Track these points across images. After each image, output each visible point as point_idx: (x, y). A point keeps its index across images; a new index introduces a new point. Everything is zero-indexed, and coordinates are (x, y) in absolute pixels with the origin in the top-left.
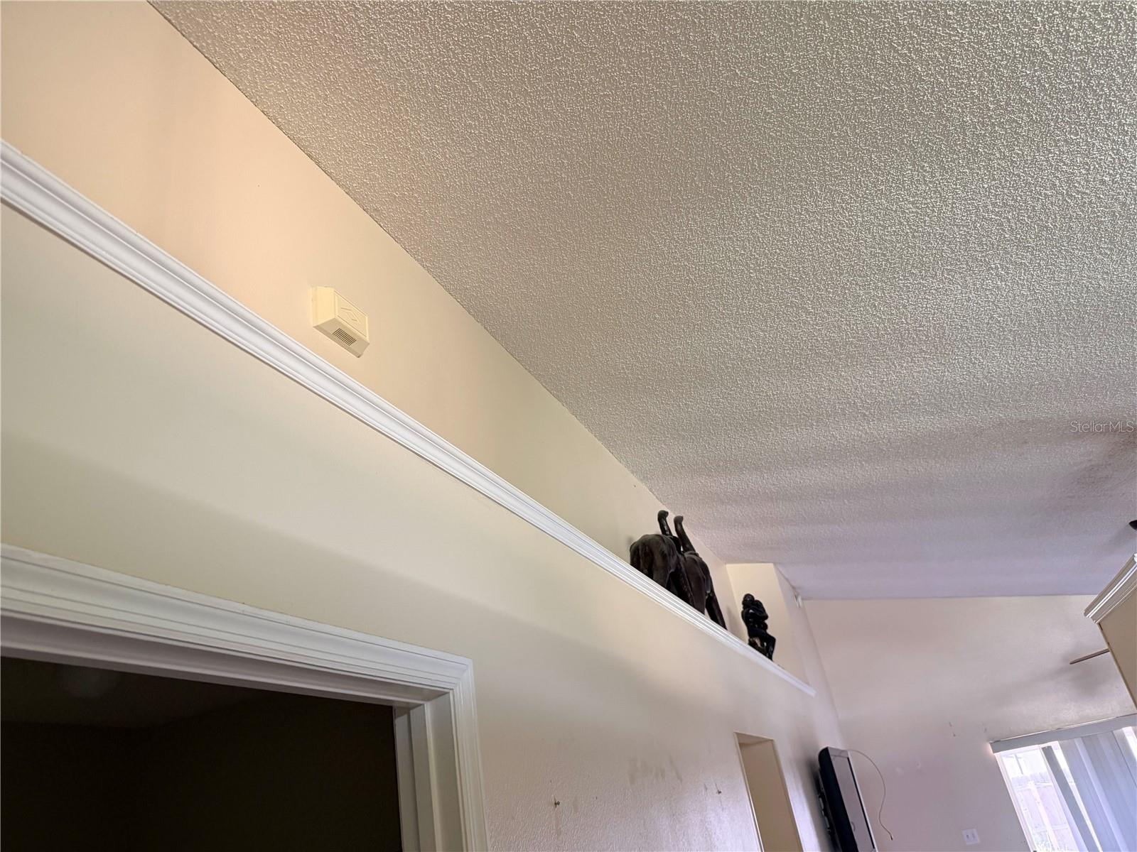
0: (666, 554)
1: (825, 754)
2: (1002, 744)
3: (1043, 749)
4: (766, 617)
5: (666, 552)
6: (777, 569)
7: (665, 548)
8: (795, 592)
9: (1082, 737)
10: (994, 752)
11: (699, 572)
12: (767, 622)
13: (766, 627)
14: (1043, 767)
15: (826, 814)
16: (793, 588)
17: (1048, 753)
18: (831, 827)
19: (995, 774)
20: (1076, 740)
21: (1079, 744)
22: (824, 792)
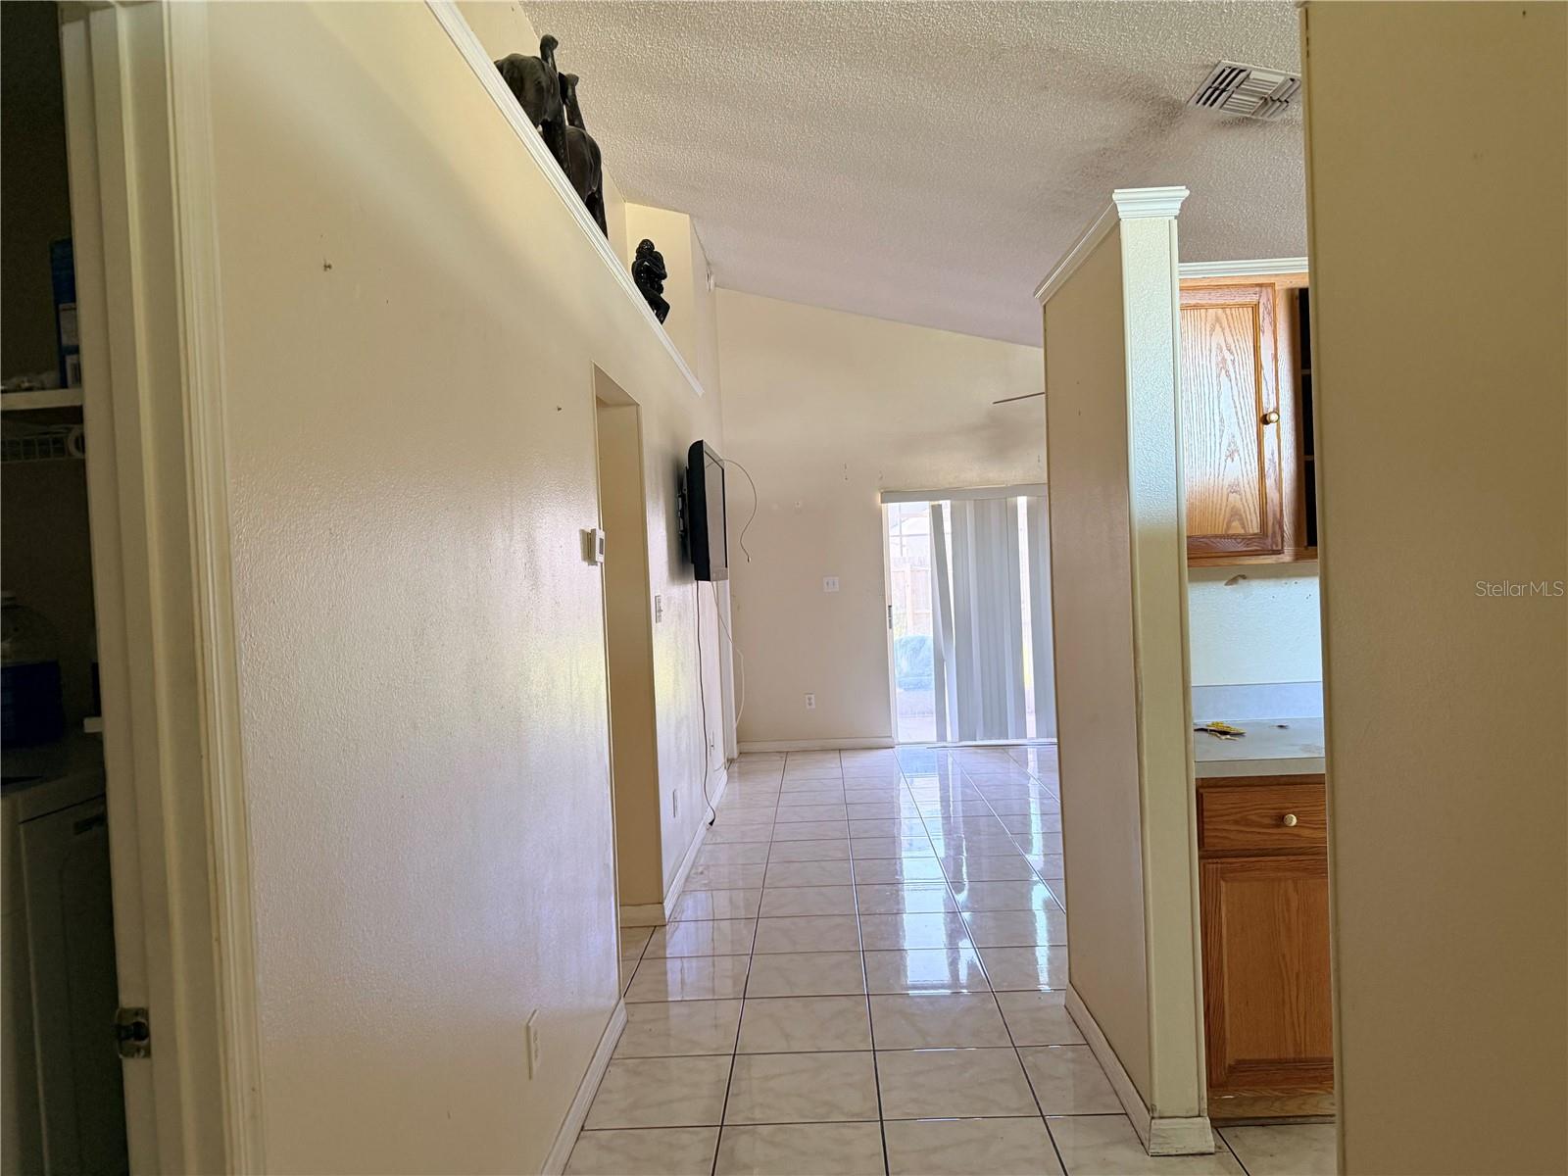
0: (542, 87)
1: (697, 450)
2: (891, 495)
3: (933, 506)
4: (665, 277)
5: (544, 84)
6: (693, 227)
7: (544, 81)
8: (709, 268)
9: (975, 500)
10: (882, 502)
11: (586, 152)
12: (663, 282)
13: (661, 289)
14: (925, 524)
15: (682, 516)
16: (708, 264)
17: (937, 513)
18: (685, 531)
19: (876, 523)
20: (968, 502)
21: (969, 507)
22: (686, 492)
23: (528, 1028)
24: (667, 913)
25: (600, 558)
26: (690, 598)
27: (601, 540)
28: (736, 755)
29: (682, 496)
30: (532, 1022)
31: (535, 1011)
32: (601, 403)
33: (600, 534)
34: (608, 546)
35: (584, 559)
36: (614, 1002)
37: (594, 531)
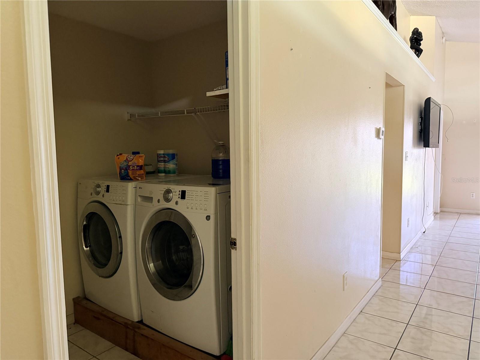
1: (429, 99)
4: (422, 40)
6: (437, 21)
8: (443, 34)
11: (390, 1)
12: (421, 42)
13: (420, 44)
16: (443, 32)
22: (423, 116)
23: (344, 276)
24: (402, 257)
25: (382, 137)
26: (422, 154)
27: (383, 131)
28: (439, 211)
29: (421, 118)
30: (346, 274)
31: (347, 272)
32: (388, 85)
33: (383, 129)
34: (386, 133)
35: (376, 137)
36: (377, 279)
37: (380, 128)
